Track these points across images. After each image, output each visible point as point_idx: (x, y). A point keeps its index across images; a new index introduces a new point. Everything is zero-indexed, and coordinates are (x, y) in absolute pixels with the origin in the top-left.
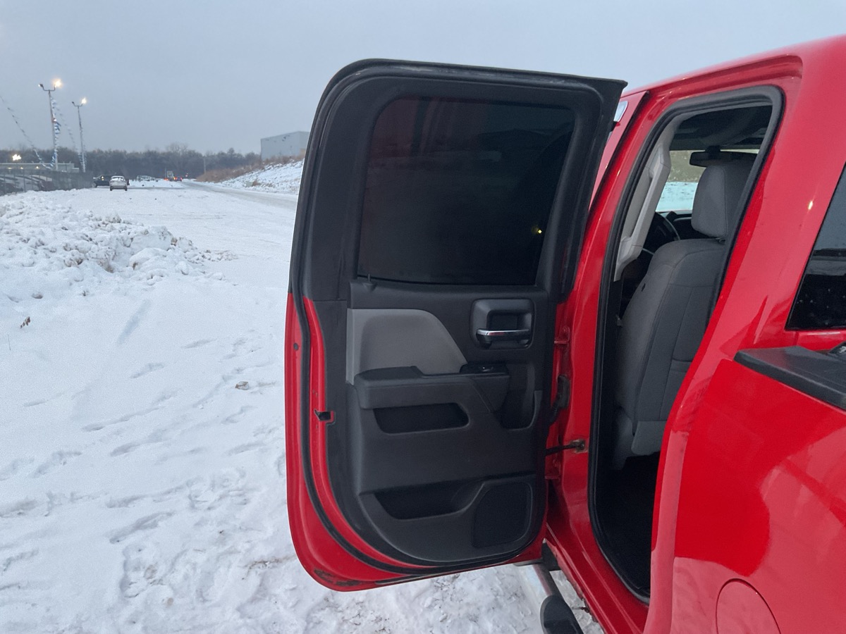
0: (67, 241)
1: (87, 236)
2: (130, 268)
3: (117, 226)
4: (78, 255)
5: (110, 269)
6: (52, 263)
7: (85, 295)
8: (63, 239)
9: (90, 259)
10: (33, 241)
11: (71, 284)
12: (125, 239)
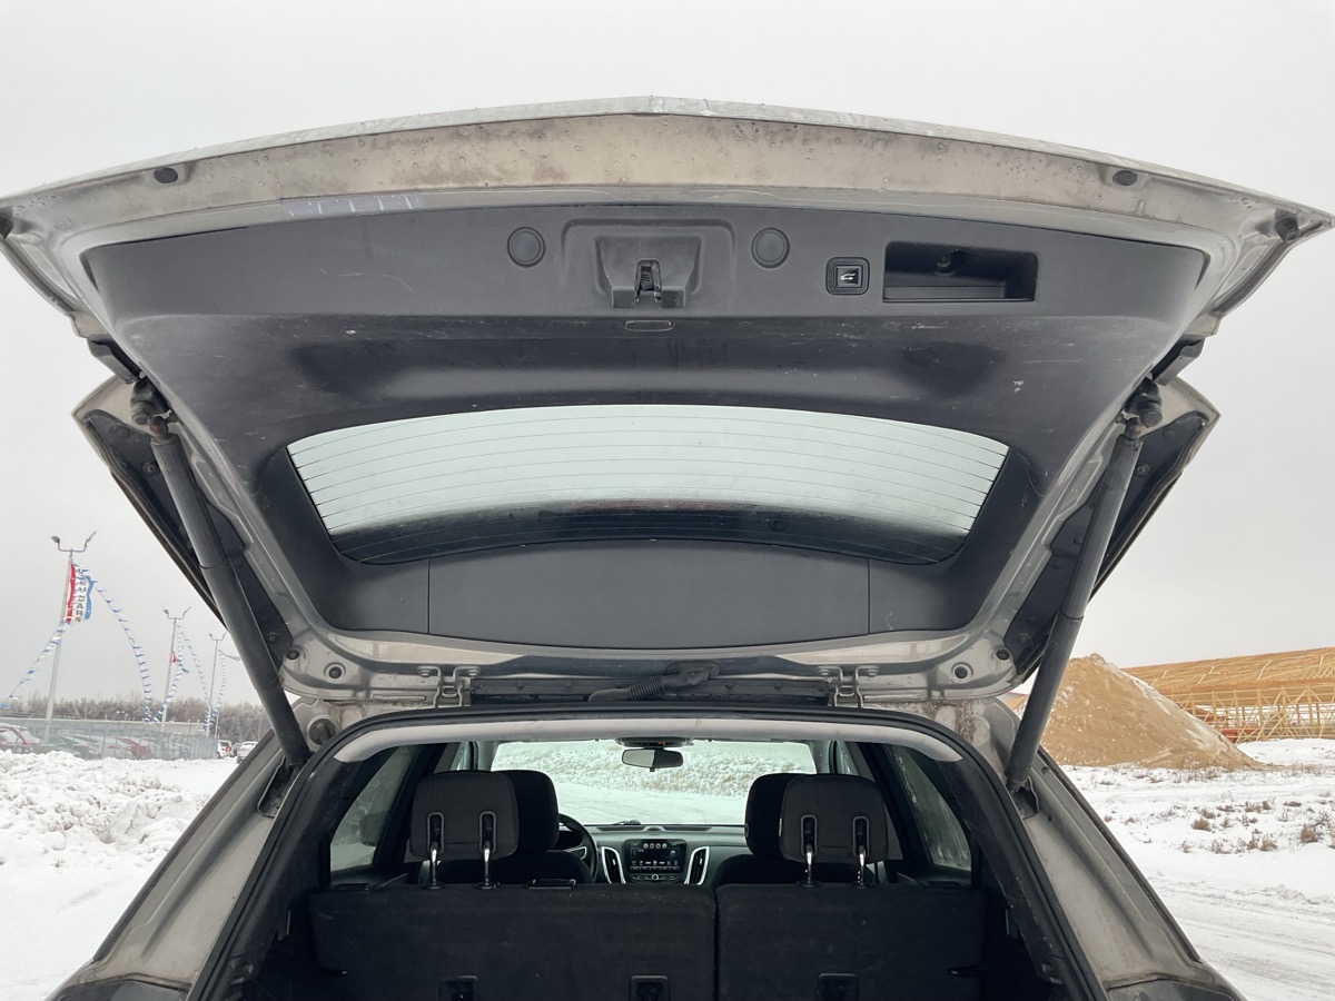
0: (62, 802)
1: (95, 799)
2: (136, 841)
3: (152, 792)
4: (68, 818)
5: (108, 840)
6: (32, 825)
7: (57, 866)
8: (61, 797)
9: (84, 825)
10: (18, 801)
11: (46, 852)
12: (150, 807)
